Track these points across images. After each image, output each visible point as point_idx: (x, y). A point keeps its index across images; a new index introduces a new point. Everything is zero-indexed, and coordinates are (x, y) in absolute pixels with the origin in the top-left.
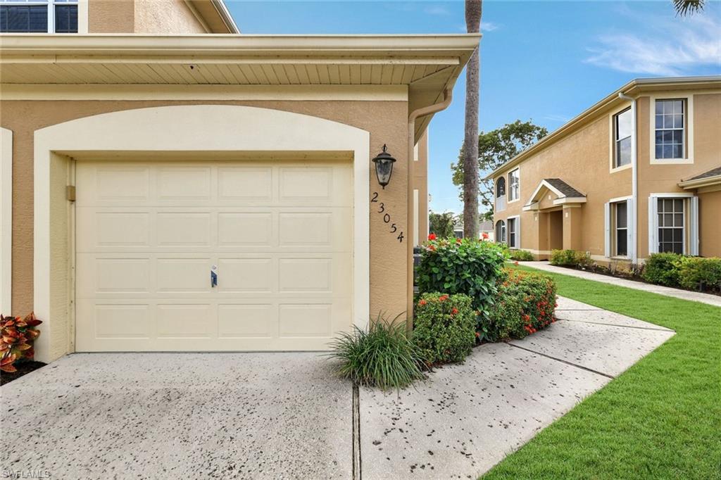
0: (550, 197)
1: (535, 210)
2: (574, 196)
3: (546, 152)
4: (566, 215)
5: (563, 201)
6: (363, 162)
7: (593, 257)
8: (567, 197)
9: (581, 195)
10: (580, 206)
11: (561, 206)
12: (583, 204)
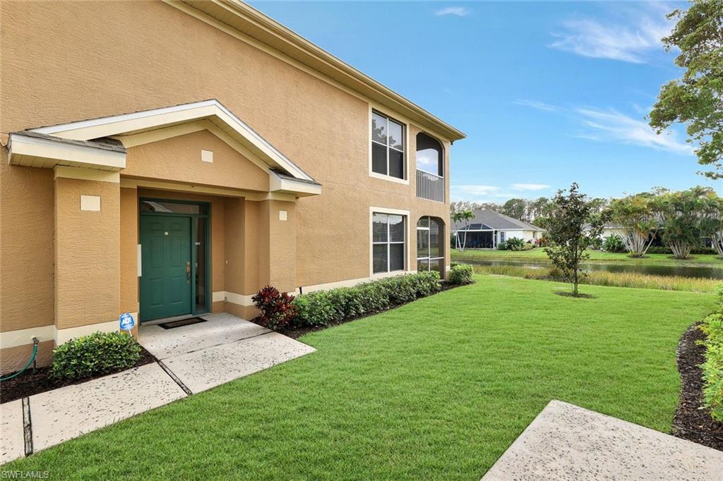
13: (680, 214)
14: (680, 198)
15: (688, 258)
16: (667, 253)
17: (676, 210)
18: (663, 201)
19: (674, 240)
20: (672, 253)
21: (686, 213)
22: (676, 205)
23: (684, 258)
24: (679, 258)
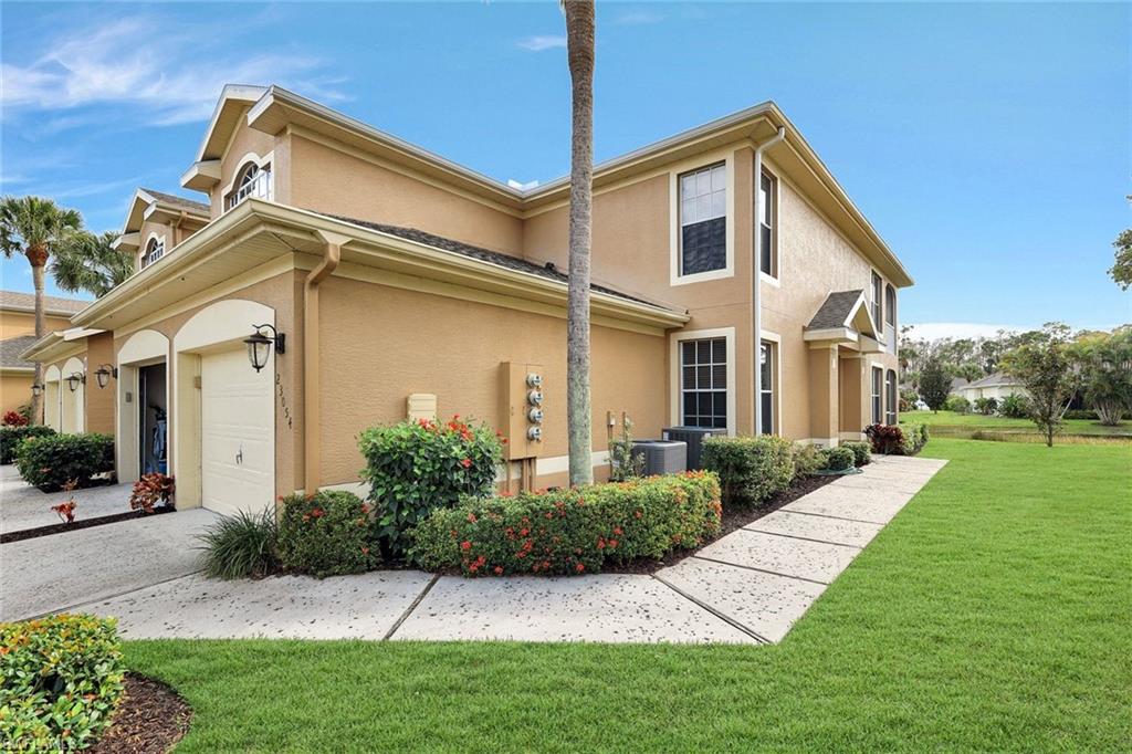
13: (1108, 366)
14: (1108, 345)
15: (1120, 425)
16: (1089, 418)
17: (1103, 361)
18: (1086, 349)
19: (1100, 400)
20: (1096, 417)
21: (1117, 366)
22: (1104, 354)
23: (1115, 425)
24: (1106, 424)
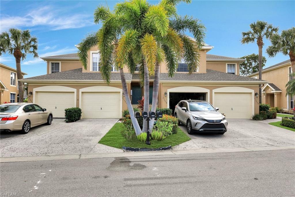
0: (270, 90)
1: (264, 94)
2: (278, 90)
3: (268, 73)
4: (275, 96)
5: (275, 92)
6: (253, 94)
7: (284, 109)
8: (276, 90)
9: (280, 90)
10: (280, 93)
11: (274, 93)
12: (281, 93)
